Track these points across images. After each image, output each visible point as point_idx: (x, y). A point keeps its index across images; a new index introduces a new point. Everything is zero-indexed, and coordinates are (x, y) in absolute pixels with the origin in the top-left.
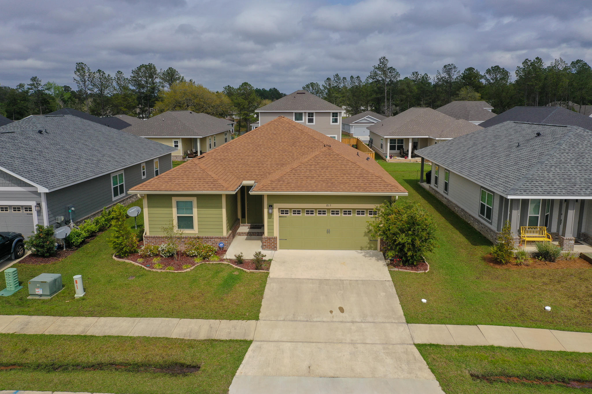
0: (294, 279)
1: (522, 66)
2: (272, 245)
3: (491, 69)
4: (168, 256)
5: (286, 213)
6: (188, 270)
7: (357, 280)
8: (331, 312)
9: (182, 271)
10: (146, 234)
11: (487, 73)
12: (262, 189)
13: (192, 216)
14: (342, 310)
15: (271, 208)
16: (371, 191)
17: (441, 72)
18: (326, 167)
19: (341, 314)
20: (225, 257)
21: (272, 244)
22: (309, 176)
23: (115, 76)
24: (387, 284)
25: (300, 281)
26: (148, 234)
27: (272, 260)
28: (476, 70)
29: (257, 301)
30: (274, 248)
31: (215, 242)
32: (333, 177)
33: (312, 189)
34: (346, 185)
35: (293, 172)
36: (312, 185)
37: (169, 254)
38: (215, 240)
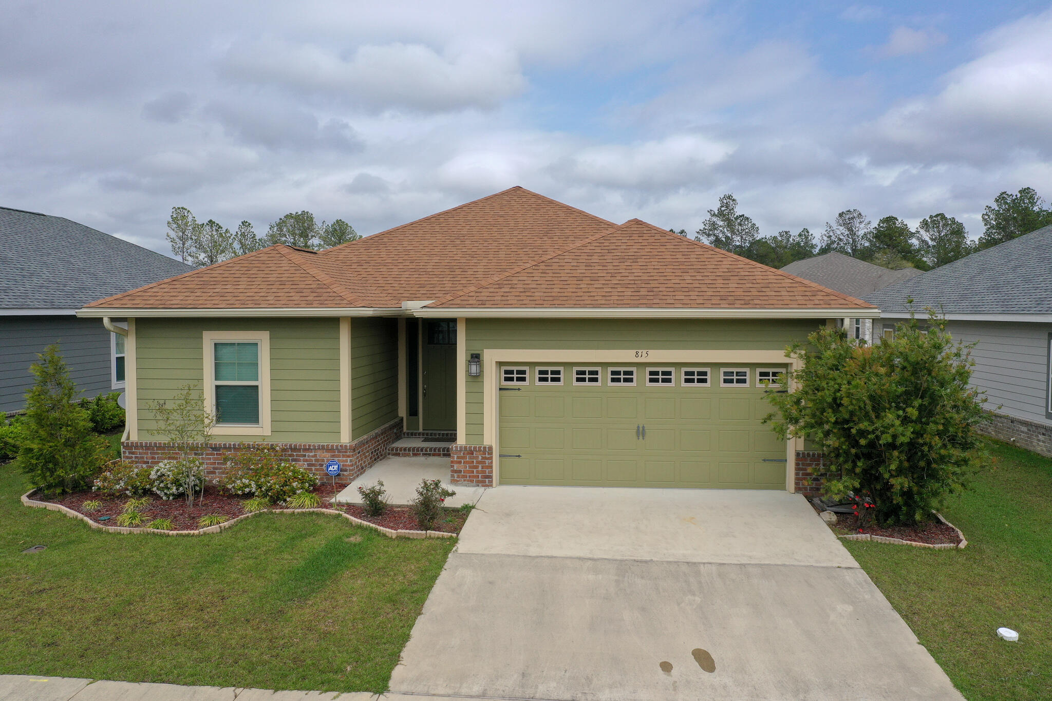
0: (537, 557)
1: (995, 206)
2: (477, 472)
3: (929, 220)
4: (173, 495)
5: (519, 379)
6: (214, 528)
7: (744, 565)
8: (666, 667)
9: (192, 532)
10: (128, 438)
11: (922, 228)
12: (451, 302)
13: (257, 387)
14: (705, 660)
15: (476, 360)
16: (766, 306)
17: (835, 227)
18: (633, 257)
19: (705, 675)
20: (333, 500)
21: (477, 467)
22: (584, 275)
23: (238, 230)
24: (847, 577)
25: (556, 564)
26: (134, 438)
27: (473, 507)
28: (900, 221)
29: (397, 622)
30: (485, 480)
31: (317, 460)
32: (652, 278)
33: (593, 302)
34: (691, 293)
35: (541, 267)
36: (592, 294)
37: (177, 489)
38: (315, 456)
